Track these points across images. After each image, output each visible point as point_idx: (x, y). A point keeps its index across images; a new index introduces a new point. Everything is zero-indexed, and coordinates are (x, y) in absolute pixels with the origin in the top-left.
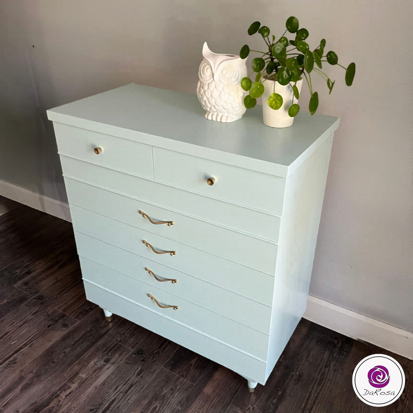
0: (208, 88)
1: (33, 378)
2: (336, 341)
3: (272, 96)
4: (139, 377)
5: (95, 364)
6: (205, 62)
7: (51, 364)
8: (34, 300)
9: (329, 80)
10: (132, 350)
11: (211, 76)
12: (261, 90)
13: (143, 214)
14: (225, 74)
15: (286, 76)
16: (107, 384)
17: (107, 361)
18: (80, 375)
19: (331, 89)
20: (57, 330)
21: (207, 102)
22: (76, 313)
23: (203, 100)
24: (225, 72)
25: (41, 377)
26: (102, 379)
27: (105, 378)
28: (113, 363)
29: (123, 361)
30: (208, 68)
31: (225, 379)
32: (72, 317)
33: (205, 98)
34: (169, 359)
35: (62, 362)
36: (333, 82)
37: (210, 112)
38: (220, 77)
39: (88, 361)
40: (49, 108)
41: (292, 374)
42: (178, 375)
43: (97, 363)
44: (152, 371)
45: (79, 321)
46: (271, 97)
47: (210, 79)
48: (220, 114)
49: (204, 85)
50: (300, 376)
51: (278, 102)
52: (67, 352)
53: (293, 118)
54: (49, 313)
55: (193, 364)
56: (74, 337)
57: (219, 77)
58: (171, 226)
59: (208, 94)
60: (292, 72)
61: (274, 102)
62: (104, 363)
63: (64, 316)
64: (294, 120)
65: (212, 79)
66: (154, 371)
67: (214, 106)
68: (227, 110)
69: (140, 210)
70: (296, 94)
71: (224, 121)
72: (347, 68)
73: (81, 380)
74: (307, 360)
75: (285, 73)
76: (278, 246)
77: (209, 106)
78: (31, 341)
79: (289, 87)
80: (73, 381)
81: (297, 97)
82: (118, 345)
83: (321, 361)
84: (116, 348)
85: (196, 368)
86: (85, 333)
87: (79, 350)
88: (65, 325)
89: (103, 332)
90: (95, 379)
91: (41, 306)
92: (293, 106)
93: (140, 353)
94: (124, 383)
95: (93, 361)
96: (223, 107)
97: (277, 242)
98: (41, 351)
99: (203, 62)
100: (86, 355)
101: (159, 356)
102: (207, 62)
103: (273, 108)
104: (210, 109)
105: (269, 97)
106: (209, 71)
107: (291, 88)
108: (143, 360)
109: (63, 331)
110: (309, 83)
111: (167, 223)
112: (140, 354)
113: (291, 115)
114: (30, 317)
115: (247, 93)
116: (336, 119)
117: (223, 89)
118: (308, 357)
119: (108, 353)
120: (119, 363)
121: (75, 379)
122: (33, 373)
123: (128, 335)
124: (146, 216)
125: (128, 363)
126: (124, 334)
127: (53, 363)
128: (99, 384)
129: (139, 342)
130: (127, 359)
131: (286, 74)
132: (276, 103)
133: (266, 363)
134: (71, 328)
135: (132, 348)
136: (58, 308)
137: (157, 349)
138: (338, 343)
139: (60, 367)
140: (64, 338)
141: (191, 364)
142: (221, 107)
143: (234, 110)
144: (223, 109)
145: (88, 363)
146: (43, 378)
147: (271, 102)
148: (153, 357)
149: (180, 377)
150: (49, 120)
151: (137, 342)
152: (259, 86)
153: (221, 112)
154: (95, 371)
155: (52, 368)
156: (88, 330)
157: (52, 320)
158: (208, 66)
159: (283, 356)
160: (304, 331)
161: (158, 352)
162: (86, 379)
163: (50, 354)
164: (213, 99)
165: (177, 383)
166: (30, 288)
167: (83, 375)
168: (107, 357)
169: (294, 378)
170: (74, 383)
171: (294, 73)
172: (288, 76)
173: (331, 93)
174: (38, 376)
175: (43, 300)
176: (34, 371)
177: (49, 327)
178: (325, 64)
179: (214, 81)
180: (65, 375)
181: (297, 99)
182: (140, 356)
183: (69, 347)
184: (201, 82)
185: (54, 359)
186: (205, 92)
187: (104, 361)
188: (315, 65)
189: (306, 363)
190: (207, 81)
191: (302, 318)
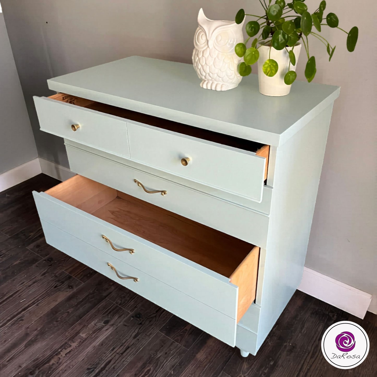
0: (203, 56)
1: (37, 335)
2: (331, 315)
3: (268, 62)
4: (136, 339)
5: (95, 325)
6: (200, 29)
7: (55, 323)
8: (44, 262)
9: (328, 45)
10: (131, 313)
11: (206, 43)
12: (256, 56)
13: (139, 183)
14: (220, 41)
15: (282, 40)
16: (104, 344)
17: (106, 322)
18: (81, 334)
19: (331, 56)
20: (62, 291)
21: (202, 70)
22: (81, 276)
23: (198, 68)
24: (220, 38)
25: (45, 335)
26: (100, 340)
27: (103, 339)
28: (113, 325)
29: (122, 323)
30: (203, 34)
31: (218, 346)
32: (77, 279)
33: (200, 66)
34: (165, 323)
35: (65, 321)
36: (333, 48)
37: (205, 81)
38: (216, 44)
39: (89, 321)
40: (50, 78)
41: (285, 344)
42: (173, 339)
43: (97, 324)
44: (148, 334)
45: (83, 283)
46: (266, 63)
47: (205, 46)
48: (216, 83)
49: (199, 52)
50: (294, 347)
51: (274, 69)
52: (70, 312)
53: (290, 86)
54: (57, 274)
55: (188, 329)
56: (77, 298)
57: (213, 44)
58: (164, 195)
59: (203, 62)
60: (288, 36)
61: (269, 69)
62: (104, 325)
63: (70, 277)
64: (292, 88)
65: (207, 46)
66: (151, 334)
67: (209, 75)
68: (222, 78)
69: (135, 179)
70: (293, 60)
71: (219, 89)
72: (348, 32)
73: (81, 339)
74: (300, 332)
75: (280, 36)
76: (270, 219)
77: (204, 74)
78: (38, 300)
79: (285, 53)
80: (74, 340)
81: (294, 63)
82: (118, 308)
83: (315, 333)
84: (116, 311)
85: (190, 334)
86: (88, 295)
87: (81, 310)
88: (70, 287)
89: (105, 294)
90: (94, 340)
91: (49, 268)
92: (290, 74)
93: (138, 316)
94: (121, 344)
95: (94, 322)
96: (217, 75)
97: (268, 214)
98: (47, 309)
99: (198, 28)
100: (87, 317)
101: (156, 320)
102: (203, 29)
103: (269, 74)
104: (205, 77)
105: (264, 63)
106: (204, 38)
107: (288, 54)
108: (141, 324)
109: (68, 292)
110: (306, 47)
111: (161, 193)
112: (139, 318)
113: (287, 82)
114: (39, 277)
115: (242, 60)
116: (335, 88)
117: (218, 57)
118: (302, 329)
119: (108, 315)
120: (117, 325)
121: (75, 338)
122: (38, 331)
123: (128, 299)
124: (141, 184)
125: (126, 326)
126: (124, 297)
127: (57, 321)
128: (98, 344)
129: (137, 306)
130: (125, 321)
131: (282, 38)
132: (271, 70)
133: (257, 334)
134: (75, 290)
135: (130, 311)
136: (66, 270)
137: (154, 313)
138: (333, 316)
139: (63, 326)
140: (70, 299)
141: (186, 330)
142: (216, 75)
143: (229, 78)
144: (218, 77)
145: (89, 324)
146: (46, 336)
147: (266, 69)
148: (150, 321)
149: (175, 341)
150: (50, 90)
151: (135, 306)
152: (254, 52)
153: (215, 80)
154: (94, 332)
155: (55, 327)
156: (91, 292)
157: (58, 281)
158: (203, 33)
159: (277, 326)
160: (299, 302)
161: (155, 316)
162: (86, 339)
163: (54, 313)
164: (208, 67)
165: (172, 347)
166: (41, 250)
167: (83, 335)
168: (106, 319)
169: (287, 348)
170: (74, 342)
171: (291, 37)
172: (284, 40)
173: (331, 60)
174: (42, 333)
175: (52, 262)
176: (39, 329)
177: (56, 287)
178: (325, 27)
179: (208, 48)
180: (67, 334)
181: (294, 65)
182: (138, 319)
183: (72, 308)
184: (196, 50)
185: (58, 318)
186: (199, 59)
187: (104, 323)
188: (314, 29)
189: (300, 335)
190: (202, 48)
191: (297, 290)
